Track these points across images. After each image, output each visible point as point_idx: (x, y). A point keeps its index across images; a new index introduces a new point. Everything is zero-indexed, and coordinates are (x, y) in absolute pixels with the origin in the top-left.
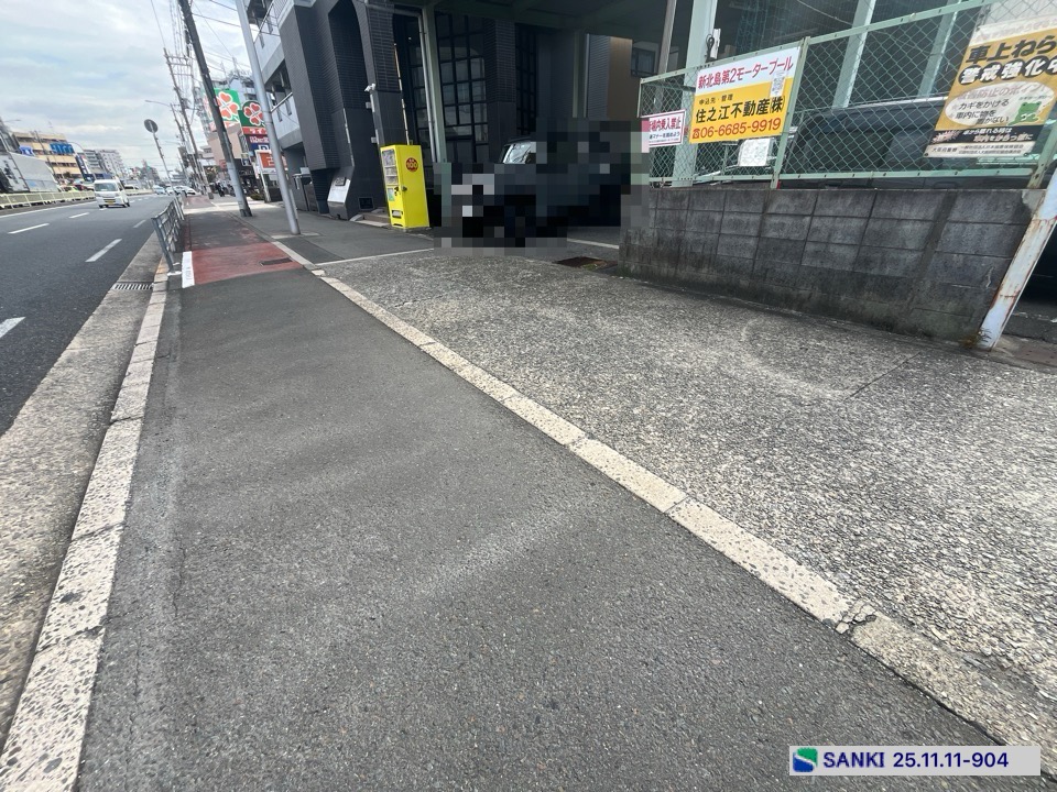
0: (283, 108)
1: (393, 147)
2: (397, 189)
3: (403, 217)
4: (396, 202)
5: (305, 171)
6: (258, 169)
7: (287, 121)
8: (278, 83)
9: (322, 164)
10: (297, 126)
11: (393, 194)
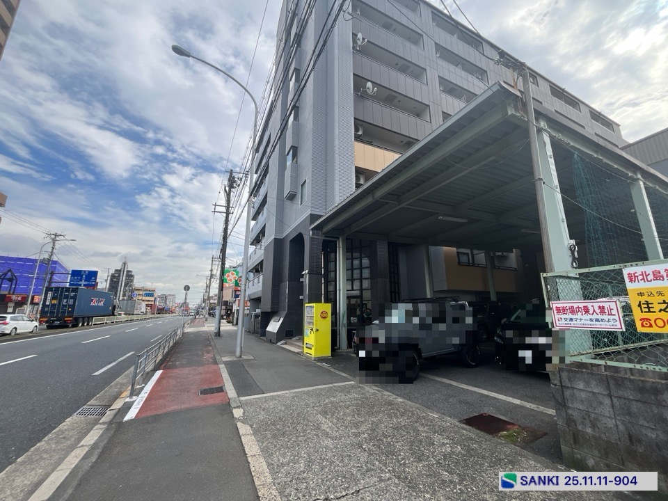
0: (256, 280)
1: (314, 305)
2: (312, 330)
3: (313, 348)
4: (310, 338)
5: (258, 311)
6: (235, 307)
7: (256, 286)
8: (258, 269)
9: (268, 309)
10: (261, 289)
11: (309, 333)
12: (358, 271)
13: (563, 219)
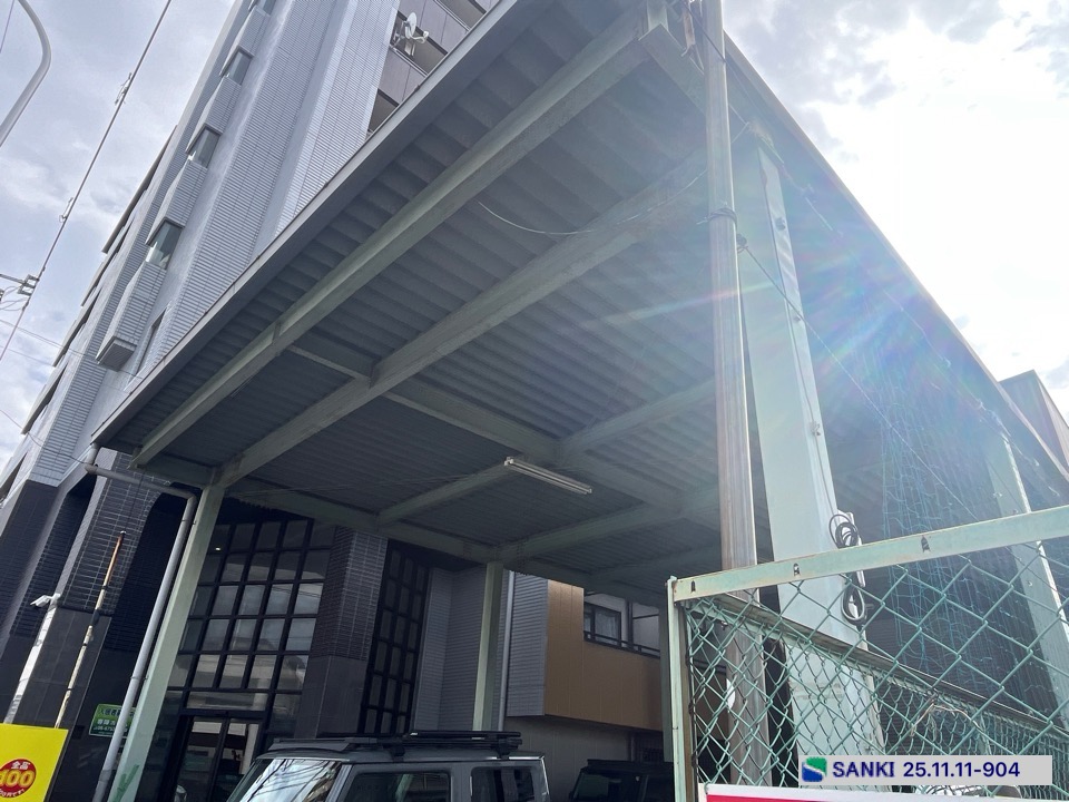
12: (278, 625)
13: (813, 425)
